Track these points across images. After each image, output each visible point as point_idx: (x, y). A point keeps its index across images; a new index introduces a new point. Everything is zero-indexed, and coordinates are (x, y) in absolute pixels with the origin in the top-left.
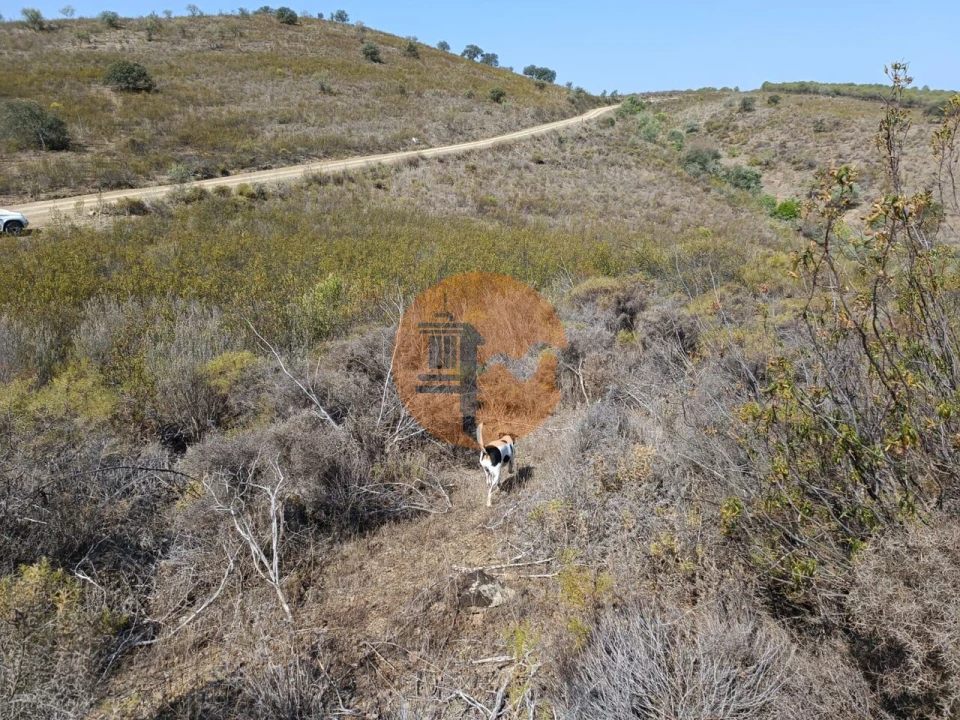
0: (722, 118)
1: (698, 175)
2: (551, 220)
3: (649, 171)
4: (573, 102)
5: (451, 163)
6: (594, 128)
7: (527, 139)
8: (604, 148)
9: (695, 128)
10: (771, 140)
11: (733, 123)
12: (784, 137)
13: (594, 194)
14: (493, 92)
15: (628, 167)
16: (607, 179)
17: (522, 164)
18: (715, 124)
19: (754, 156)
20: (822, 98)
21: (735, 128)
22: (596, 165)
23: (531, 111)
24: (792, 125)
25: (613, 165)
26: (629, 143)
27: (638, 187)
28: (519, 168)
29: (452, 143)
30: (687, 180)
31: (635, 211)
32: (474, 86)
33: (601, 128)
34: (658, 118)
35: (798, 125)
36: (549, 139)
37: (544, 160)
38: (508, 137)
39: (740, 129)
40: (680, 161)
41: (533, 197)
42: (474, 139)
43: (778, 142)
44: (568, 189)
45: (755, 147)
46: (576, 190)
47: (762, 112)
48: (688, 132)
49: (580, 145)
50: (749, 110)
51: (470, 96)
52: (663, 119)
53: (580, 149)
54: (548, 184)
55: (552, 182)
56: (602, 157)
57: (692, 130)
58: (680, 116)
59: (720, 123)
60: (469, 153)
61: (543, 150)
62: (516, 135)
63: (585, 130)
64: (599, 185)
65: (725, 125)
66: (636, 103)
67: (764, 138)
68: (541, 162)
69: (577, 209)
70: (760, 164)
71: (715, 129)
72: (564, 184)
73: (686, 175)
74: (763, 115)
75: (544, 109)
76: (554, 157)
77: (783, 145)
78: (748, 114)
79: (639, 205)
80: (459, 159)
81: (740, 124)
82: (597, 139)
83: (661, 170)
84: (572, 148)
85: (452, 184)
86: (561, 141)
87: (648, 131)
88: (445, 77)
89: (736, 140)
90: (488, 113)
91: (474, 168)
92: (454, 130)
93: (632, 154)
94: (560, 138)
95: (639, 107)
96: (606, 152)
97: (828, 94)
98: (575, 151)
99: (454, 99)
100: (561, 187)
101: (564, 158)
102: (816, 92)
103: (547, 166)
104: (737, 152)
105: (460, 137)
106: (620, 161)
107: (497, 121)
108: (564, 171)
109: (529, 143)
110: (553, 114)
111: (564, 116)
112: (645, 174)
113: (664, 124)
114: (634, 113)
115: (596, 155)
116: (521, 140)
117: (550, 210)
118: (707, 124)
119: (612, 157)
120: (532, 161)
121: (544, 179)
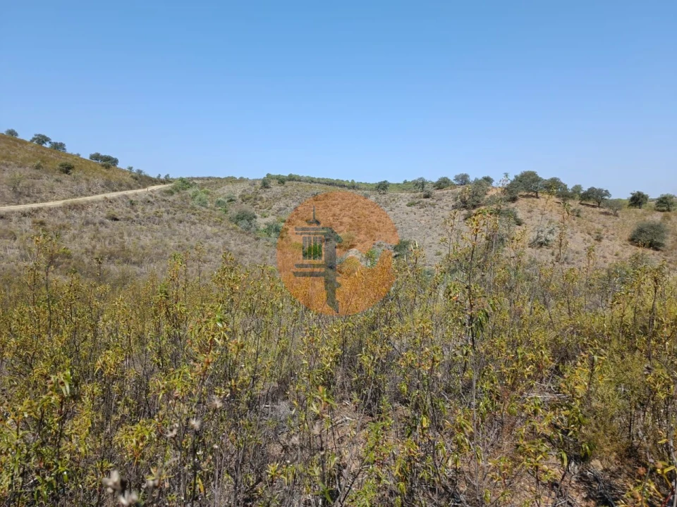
0: (251, 192)
1: (248, 229)
2: (137, 269)
3: (211, 226)
4: (136, 179)
5: (15, 219)
6: (159, 196)
7: (100, 201)
8: (171, 210)
9: (233, 198)
10: (287, 206)
11: (259, 196)
12: (295, 204)
13: (172, 244)
14: (62, 165)
15: (194, 223)
16: (179, 233)
17: (97, 221)
18: (247, 196)
19: (278, 216)
20: (304, 184)
21: (261, 199)
22: (167, 222)
23: (100, 181)
24: (299, 197)
25: (181, 222)
26: (189, 206)
27: (207, 238)
28: (95, 224)
29: (18, 204)
30: (241, 232)
31: (211, 256)
32: (43, 161)
33: (163, 195)
34: (204, 192)
35: (301, 196)
36: (120, 202)
37: (119, 217)
38: (81, 199)
39: (265, 199)
40: (231, 220)
41: (112, 248)
42: (42, 201)
43: (292, 208)
44: (146, 240)
45: (278, 211)
46: (154, 241)
47: (276, 188)
48: (228, 201)
49: (149, 207)
50: (268, 187)
51: (38, 167)
52: (208, 193)
53: (150, 210)
54: (126, 237)
55: (129, 235)
56: (170, 216)
57: (231, 200)
58: (220, 191)
59: (250, 196)
60: (37, 211)
61: (116, 210)
62: (89, 198)
63: (151, 196)
64: (173, 237)
65: (253, 197)
66: (186, 183)
67: (282, 205)
68: (116, 219)
69: (160, 257)
70: (284, 221)
71: (247, 199)
72: (142, 237)
73: (239, 229)
74: (278, 191)
75: (113, 181)
76: (129, 215)
77: (296, 208)
78: (268, 190)
79: (212, 252)
80: (25, 215)
81: (264, 196)
82: (164, 203)
83: (220, 225)
84: (143, 210)
85: (15, 239)
86: (132, 204)
87: (200, 200)
88: (11, 153)
89: (264, 207)
90: (57, 180)
91: (42, 223)
92: (20, 193)
93: (194, 214)
94: (131, 201)
95: (187, 186)
96: (174, 212)
97: (307, 181)
98: (147, 210)
99: (22, 170)
100: (138, 238)
101: (137, 216)
102: (300, 181)
103: (122, 223)
104: (267, 214)
105: (28, 199)
106: (186, 219)
107: (67, 187)
108: (139, 226)
109: (101, 204)
110: (121, 185)
111: (130, 188)
112: (209, 229)
113: (209, 197)
114: (186, 189)
115: (165, 214)
116: (93, 202)
117: (134, 259)
118: (240, 196)
119: (179, 215)
120: (107, 218)
121: (122, 233)
